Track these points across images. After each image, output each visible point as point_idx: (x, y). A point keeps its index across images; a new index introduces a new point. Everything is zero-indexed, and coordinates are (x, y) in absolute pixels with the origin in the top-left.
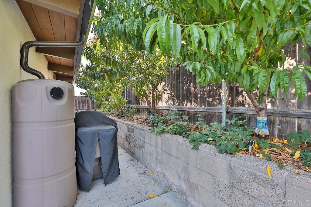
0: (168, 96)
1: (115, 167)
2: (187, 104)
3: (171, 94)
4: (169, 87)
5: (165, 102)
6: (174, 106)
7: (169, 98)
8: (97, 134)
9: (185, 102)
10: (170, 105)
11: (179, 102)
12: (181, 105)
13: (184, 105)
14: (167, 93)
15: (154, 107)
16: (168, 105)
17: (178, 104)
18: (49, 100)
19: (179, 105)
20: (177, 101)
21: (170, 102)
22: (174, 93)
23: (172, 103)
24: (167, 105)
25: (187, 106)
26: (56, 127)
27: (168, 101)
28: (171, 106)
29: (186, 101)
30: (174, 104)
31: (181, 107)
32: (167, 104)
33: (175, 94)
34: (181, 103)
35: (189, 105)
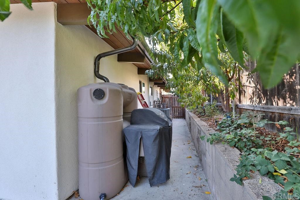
0: (253, 90)
1: (162, 171)
2: (279, 102)
3: (256, 87)
4: (253, 79)
5: (250, 99)
6: (261, 105)
7: (253, 93)
8: (140, 133)
9: (276, 99)
10: (255, 104)
11: (267, 99)
12: (269, 103)
13: (274, 103)
14: (251, 87)
15: (229, 106)
16: (253, 103)
17: (265, 101)
18: (92, 100)
19: (267, 104)
20: (264, 98)
21: (255, 98)
22: (260, 85)
23: (258, 100)
24: (251, 103)
25: (278, 105)
26: (98, 123)
27: (253, 97)
28: (257, 104)
29: (276, 97)
30: (260, 102)
31: (269, 106)
32: (251, 101)
33: (261, 87)
34: (270, 102)
35: (281, 103)
